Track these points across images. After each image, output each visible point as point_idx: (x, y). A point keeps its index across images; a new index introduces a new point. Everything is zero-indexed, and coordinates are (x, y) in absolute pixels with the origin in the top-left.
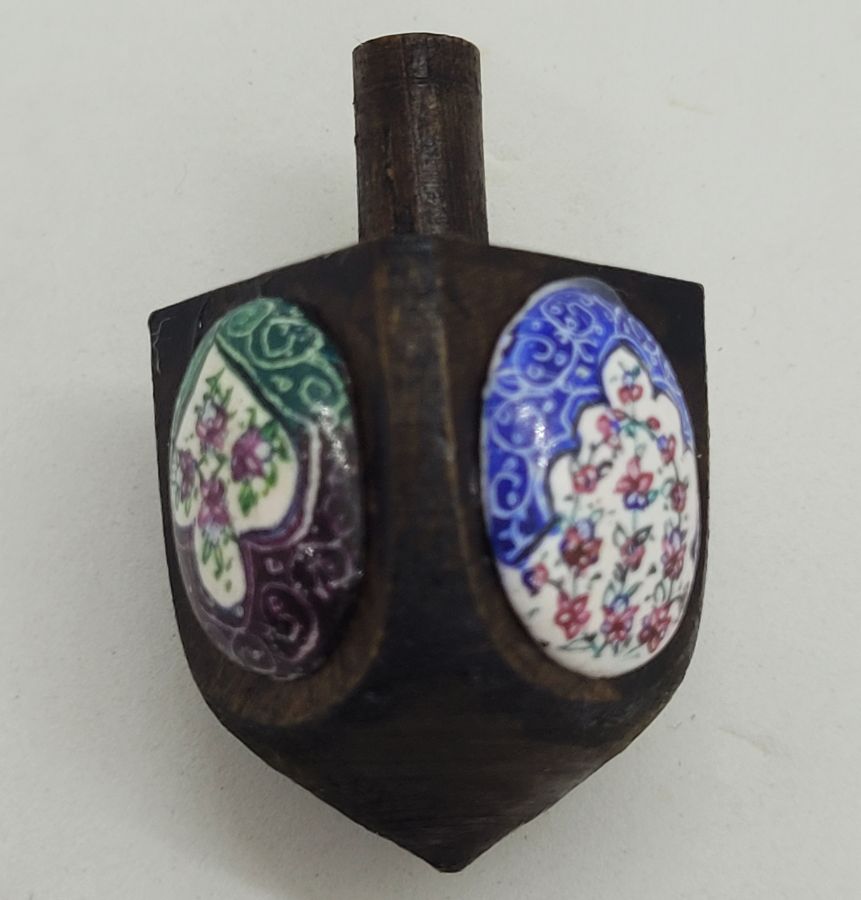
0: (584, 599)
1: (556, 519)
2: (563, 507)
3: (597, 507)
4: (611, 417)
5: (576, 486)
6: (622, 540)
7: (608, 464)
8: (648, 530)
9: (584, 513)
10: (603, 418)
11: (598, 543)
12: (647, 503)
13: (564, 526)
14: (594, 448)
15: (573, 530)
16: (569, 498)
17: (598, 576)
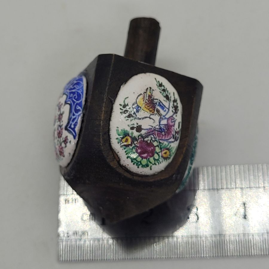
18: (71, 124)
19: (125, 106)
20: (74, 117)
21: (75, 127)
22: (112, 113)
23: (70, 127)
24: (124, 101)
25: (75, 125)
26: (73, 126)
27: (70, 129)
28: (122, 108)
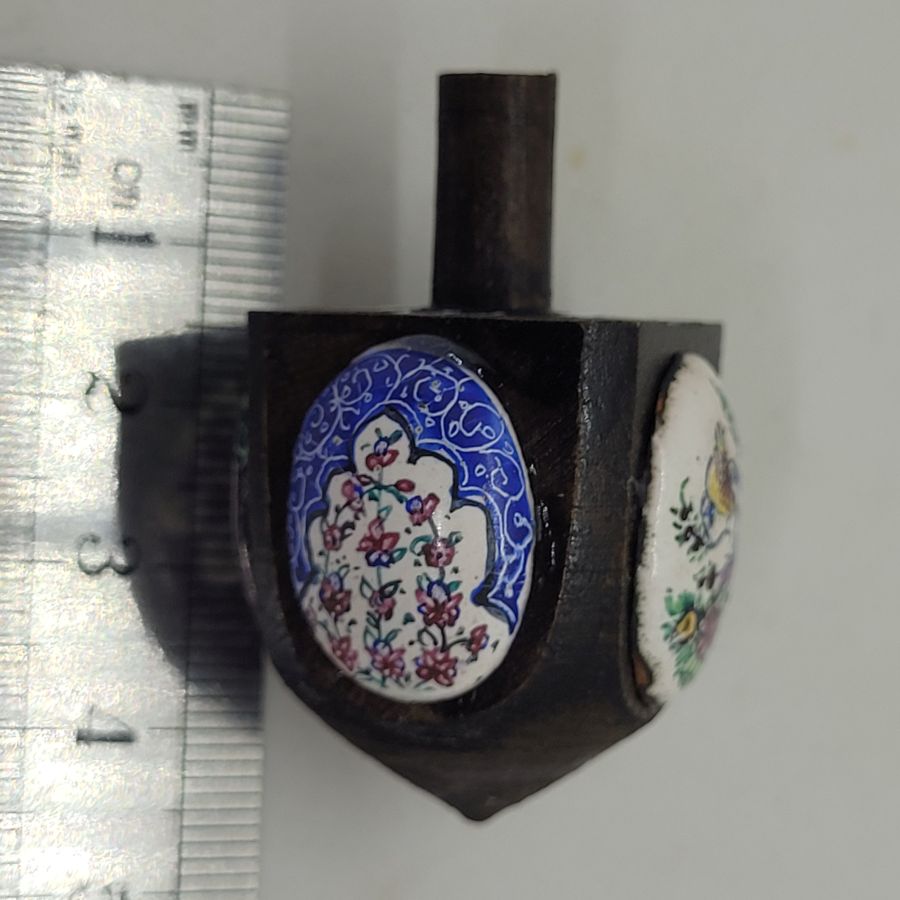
0: (347, 640)
1: (315, 571)
2: (319, 561)
3: (343, 562)
4: (355, 481)
5: (326, 543)
6: (368, 593)
7: (351, 526)
8: (396, 583)
9: (334, 568)
10: (349, 482)
11: (349, 593)
12: (392, 561)
13: (321, 577)
14: (338, 511)
15: (327, 581)
16: (321, 554)
17: (352, 622)
18: (504, 585)
19: (685, 513)
20: (513, 558)
21: (516, 596)
22: (646, 541)
23: (500, 595)
24: (682, 496)
25: (517, 588)
26: (509, 593)
27: (500, 604)
28: (679, 521)
